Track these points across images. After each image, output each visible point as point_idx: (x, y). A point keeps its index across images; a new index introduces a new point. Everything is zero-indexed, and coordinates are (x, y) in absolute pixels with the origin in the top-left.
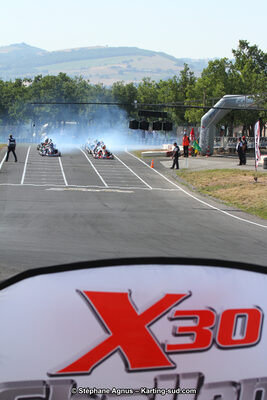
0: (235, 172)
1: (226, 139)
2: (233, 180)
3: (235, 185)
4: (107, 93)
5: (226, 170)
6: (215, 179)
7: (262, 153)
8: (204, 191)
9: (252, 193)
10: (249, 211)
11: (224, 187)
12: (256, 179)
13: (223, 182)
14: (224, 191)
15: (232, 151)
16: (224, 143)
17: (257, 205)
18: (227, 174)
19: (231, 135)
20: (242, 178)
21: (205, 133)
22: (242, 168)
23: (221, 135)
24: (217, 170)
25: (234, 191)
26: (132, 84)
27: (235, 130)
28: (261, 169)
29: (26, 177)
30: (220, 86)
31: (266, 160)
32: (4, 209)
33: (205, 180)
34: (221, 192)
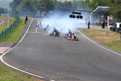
0: (101, 31)
2: (100, 34)
4: (62, 4)
5: (98, 30)
6: (95, 33)
7: (110, 25)
8: (91, 37)
9: (106, 38)
10: (105, 44)
11: (97, 36)
12: (107, 34)
13: (97, 34)
15: (100, 23)
16: (98, 21)
17: (108, 42)
18: (98, 31)
19: (100, 18)
20: (103, 33)
21: (92, 17)
22: (103, 29)
23: (97, 19)
24: (95, 30)
25: (100, 37)
26: (70, 1)
27: (101, 16)
28: (109, 30)
29: (37, 30)
30: (97, 3)
31: (110, 27)
32: (30, 41)
33: (92, 33)
34: (96, 37)
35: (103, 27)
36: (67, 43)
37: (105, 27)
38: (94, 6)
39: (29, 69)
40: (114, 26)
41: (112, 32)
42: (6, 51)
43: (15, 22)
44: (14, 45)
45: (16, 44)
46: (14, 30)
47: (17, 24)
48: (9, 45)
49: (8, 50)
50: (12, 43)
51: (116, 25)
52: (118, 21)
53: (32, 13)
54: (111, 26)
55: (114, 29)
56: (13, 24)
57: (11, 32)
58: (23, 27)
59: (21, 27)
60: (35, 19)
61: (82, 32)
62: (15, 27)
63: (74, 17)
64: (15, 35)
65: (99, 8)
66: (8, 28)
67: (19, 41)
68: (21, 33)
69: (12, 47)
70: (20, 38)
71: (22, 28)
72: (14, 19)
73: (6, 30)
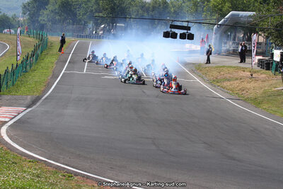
0: (237, 68)
1: (231, 43)
2: (236, 75)
3: (237, 79)
4: (147, 5)
5: (231, 67)
6: (222, 73)
7: (257, 54)
8: (214, 82)
9: (248, 86)
10: (246, 100)
11: (229, 80)
12: (252, 75)
13: (228, 76)
14: (228, 83)
15: (235, 51)
16: (229, 46)
17: (252, 96)
18: (231, 70)
19: (234, 39)
20: (242, 74)
21: (216, 38)
22: (242, 65)
23: (228, 40)
24: (224, 66)
25: (236, 83)
27: (237, 34)
28: (256, 68)
29: (88, 67)
30: (228, 4)
31: (259, 60)
32: (71, 93)
33: (215, 73)
34: (226, 84)
35: (243, 60)
36: (157, 97)
37: (247, 60)
38: (221, 10)
39: (68, 159)
40: (267, 58)
41: (264, 71)
42: (16, 116)
43: (37, 47)
44: (34, 102)
45: (38, 99)
46: (33, 68)
47: (42, 52)
48: (23, 101)
49: (19, 114)
50: (29, 97)
51: (273, 54)
52: (276, 45)
53: (75, 26)
54: (261, 57)
55: (266, 65)
56: (30, 53)
57: (26, 72)
58: (54, 60)
59: (50, 60)
60: (83, 40)
61: (193, 71)
62: (37, 59)
63: (174, 36)
64: (36, 79)
65: (232, 15)
66: (19, 62)
67: (44, 92)
68: (51, 74)
69: (29, 107)
70: (49, 86)
71: (52, 63)
72: (33, 41)
73: (15, 66)
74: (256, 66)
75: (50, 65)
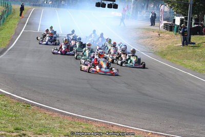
0: (148, 30)
1: (144, 12)
2: (147, 34)
3: (148, 38)
5: (144, 29)
6: (138, 33)
7: (164, 20)
8: (132, 40)
9: (157, 42)
10: (155, 53)
11: (143, 38)
12: (159, 35)
13: (142, 35)
14: (142, 41)
17: (160, 50)
18: (144, 31)
19: (147, 9)
20: (152, 34)
22: (153, 27)
23: (142, 9)
24: (139, 28)
25: (148, 41)
27: (149, 5)
29: (41, 27)
31: (165, 24)
32: (29, 46)
35: (153, 24)
39: (27, 93)
40: (170, 23)
41: (168, 32)
43: (4, 13)
44: (1, 53)
45: (5, 50)
47: (7, 16)
51: (174, 20)
52: (177, 13)
54: (166, 22)
55: (170, 27)
58: (16, 22)
59: (13, 22)
60: (37, 8)
62: (3, 22)
63: (103, 6)
64: (3, 36)
67: (9, 45)
68: (14, 32)
70: (12, 41)
71: (14, 24)
72: (1, 8)
74: (162, 28)
75: (13, 26)
